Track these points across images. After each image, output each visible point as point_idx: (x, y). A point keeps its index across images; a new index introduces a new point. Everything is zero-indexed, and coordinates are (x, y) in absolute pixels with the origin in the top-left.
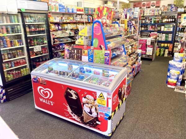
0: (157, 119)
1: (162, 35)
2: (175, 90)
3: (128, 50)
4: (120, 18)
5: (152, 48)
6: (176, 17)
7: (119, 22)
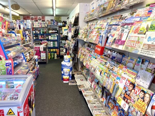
0: (64, 113)
1: (50, 43)
2: (69, 84)
3: (26, 57)
4: (15, 28)
5: (45, 54)
6: (58, 29)
7: (14, 32)
